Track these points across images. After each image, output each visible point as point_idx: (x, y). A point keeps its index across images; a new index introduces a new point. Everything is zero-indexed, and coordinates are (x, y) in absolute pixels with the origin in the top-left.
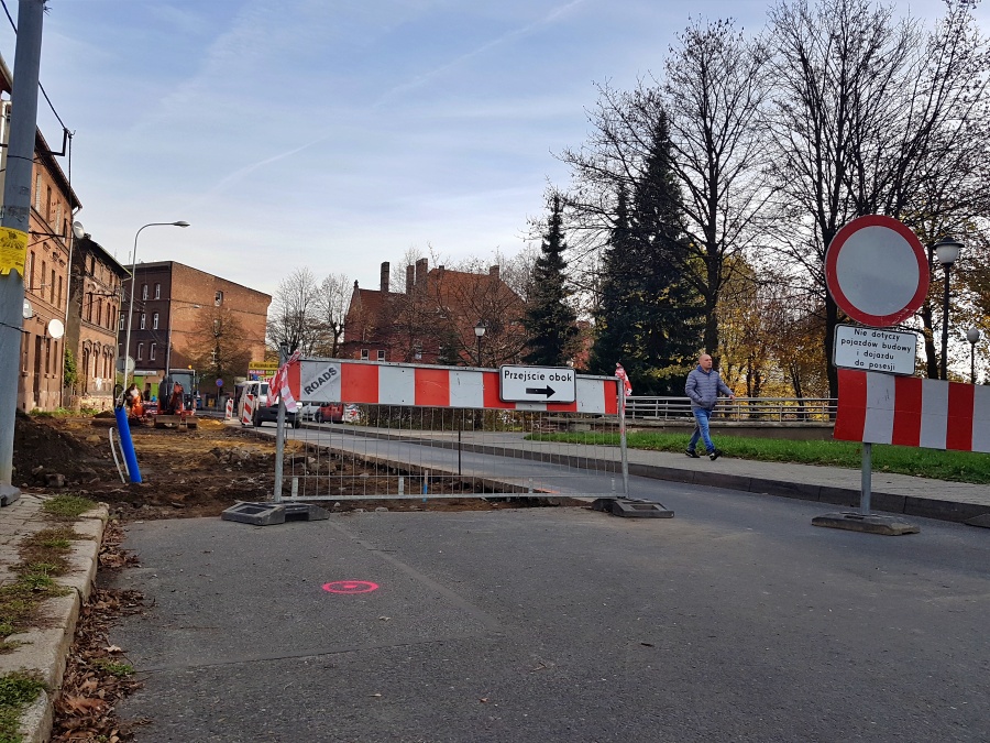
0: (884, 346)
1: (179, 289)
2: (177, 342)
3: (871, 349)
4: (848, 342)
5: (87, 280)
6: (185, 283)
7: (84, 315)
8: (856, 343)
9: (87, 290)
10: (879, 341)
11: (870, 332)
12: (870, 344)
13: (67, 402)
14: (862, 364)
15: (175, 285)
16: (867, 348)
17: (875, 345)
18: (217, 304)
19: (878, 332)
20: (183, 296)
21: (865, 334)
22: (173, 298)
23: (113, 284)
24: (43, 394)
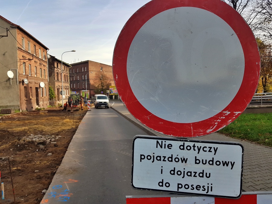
0: (197, 162)
1: (91, 68)
2: (92, 82)
3: (180, 166)
4: (149, 157)
5: (56, 69)
6: (92, 66)
7: (56, 79)
8: (159, 158)
9: (56, 72)
10: (191, 155)
11: (176, 144)
12: (177, 160)
13: (51, 104)
14: (168, 185)
15: (90, 67)
16: (173, 165)
17: (184, 160)
18: (101, 71)
19: (187, 144)
20: (92, 69)
21: (170, 146)
22: (89, 70)
23: (66, 69)
24: (41, 103)
